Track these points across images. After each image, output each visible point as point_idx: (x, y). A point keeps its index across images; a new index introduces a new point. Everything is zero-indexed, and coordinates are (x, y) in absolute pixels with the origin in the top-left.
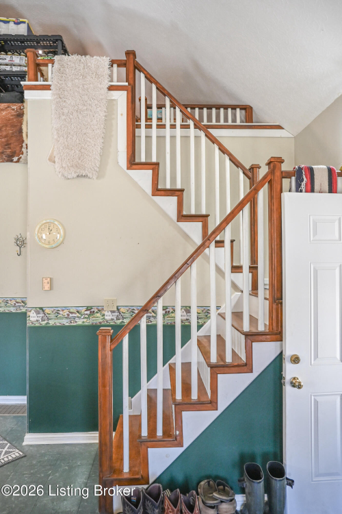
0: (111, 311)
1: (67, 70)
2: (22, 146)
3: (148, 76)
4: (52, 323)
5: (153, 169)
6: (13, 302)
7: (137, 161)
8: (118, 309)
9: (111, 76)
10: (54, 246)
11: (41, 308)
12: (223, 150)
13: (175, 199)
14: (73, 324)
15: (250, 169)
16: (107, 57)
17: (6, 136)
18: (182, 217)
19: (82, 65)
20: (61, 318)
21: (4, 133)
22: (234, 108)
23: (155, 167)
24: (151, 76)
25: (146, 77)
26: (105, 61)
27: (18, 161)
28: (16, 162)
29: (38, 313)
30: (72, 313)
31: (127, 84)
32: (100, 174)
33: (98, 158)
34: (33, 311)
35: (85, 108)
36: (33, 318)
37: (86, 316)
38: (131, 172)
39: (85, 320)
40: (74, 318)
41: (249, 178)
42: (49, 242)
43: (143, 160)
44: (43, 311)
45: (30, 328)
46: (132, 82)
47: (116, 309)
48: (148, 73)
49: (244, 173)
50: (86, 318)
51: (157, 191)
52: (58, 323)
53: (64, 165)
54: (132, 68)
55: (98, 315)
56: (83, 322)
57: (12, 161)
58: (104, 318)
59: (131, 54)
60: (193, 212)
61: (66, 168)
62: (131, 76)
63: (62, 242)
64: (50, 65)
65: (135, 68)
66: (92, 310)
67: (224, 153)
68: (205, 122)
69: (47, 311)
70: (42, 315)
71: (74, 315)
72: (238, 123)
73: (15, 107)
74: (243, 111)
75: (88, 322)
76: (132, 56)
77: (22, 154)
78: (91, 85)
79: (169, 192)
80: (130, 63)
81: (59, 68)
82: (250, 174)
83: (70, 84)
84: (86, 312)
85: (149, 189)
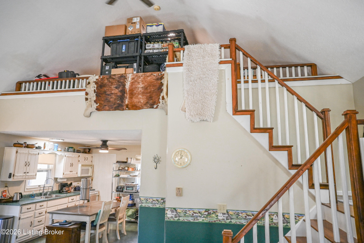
0: (222, 213)
1: (193, 54)
2: (159, 98)
3: (245, 53)
4: (181, 219)
5: (251, 115)
6: (151, 200)
7: (239, 109)
8: (227, 211)
9: (220, 55)
10: (184, 166)
11: (175, 209)
12: (300, 99)
13: (267, 135)
14: (196, 221)
15: (322, 112)
16: (218, 43)
17: (150, 92)
18: (273, 148)
19: (202, 50)
20: (188, 216)
21: (149, 91)
22: (302, 66)
23: (251, 113)
24: (247, 53)
25: (243, 54)
26: (217, 46)
27: (157, 108)
28: (156, 108)
29: (172, 212)
30: (195, 213)
31: (231, 59)
32: (215, 119)
33: (214, 108)
34: (169, 210)
35: (205, 76)
36: (169, 215)
37: (205, 216)
38: (236, 117)
39: (204, 219)
40: (197, 217)
41: (322, 119)
42: (181, 164)
43: (243, 108)
44: (176, 211)
45: (167, 221)
46: (234, 58)
47: (226, 212)
48: (245, 52)
49: (317, 115)
50: (205, 217)
51: (254, 129)
52: (186, 219)
53: (192, 114)
54: (234, 49)
55: (214, 215)
56: (203, 220)
57: (153, 108)
58: (217, 218)
59: (233, 40)
60: (280, 144)
61: (193, 116)
62: (233, 54)
63: (190, 164)
64: (182, 51)
65: (236, 48)
66: (209, 212)
67: (301, 101)
68: (281, 77)
69: (179, 211)
70: (175, 213)
71: (197, 215)
72: (306, 76)
73: (155, 74)
74: (309, 68)
75: (206, 220)
76: (233, 42)
77: (160, 103)
78: (208, 62)
79: (262, 130)
80: (233, 46)
81: (189, 53)
82: (322, 116)
83: (195, 62)
84: (205, 213)
85: (248, 128)
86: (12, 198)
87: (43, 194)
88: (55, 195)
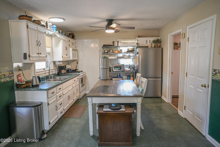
86: (32, 82)
87: (49, 77)
88: (58, 78)
